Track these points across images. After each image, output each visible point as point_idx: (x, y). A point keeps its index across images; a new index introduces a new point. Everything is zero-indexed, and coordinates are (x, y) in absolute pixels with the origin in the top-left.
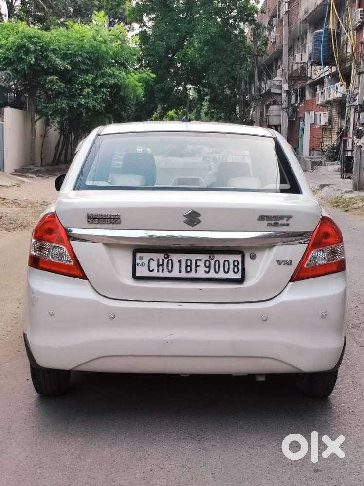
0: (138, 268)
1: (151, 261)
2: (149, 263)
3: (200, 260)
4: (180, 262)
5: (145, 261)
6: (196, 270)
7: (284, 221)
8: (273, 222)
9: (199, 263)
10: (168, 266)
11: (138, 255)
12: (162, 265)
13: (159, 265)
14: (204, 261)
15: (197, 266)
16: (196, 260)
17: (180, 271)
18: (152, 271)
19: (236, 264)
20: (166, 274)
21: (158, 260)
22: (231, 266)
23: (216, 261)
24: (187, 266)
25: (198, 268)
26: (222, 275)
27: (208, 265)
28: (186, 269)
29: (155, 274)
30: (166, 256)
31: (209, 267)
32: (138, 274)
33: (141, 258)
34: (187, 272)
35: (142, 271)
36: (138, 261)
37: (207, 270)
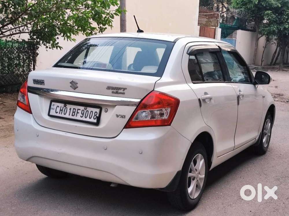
0: (51, 110)
1: (58, 107)
2: (56, 108)
3: (80, 110)
4: (70, 109)
5: (55, 107)
6: (77, 115)
7: (121, 91)
8: (115, 91)
9: (79, 111)
10: (64, 111)
11: (53, 103)
12: (62, 110)
13: (60, 110)
14: (81, 110)
15: (78, 113)
16: (78, 109)
17: (69, 115)
18: (57, 113)
19: (96, 114)
20: (63, 115)
21: (61, 107)
22: (93, 115)
23: (87, 111)
24: (73, 112)
25: (78, 114)
26: (88, 119)
27: (83, 113)
28: (72, 114)
29: (58, 115)
30: (65, 105)
31: (83, 114)
32: (51, 114)
33: (54, 105)
34: (72, 115)
35: (53, 113)
36: (52, 107)
37: (82, 115)
